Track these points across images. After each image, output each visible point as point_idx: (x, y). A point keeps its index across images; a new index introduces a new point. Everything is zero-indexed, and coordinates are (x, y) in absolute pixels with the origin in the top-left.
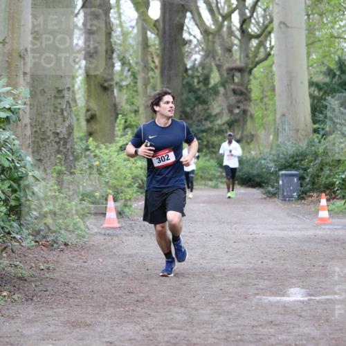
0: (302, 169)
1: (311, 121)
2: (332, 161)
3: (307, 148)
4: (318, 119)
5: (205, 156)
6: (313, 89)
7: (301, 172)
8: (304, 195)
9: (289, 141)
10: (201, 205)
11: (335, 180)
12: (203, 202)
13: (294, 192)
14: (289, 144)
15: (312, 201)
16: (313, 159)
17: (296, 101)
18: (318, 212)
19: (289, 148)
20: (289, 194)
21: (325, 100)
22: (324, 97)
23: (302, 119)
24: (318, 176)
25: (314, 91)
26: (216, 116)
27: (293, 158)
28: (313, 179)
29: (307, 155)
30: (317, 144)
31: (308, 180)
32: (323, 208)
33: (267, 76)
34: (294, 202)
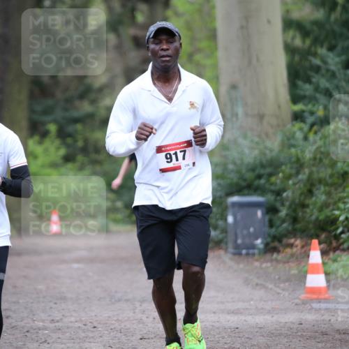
0: (273, 192)
1: (288, 97)
2: (331, 176)
3: (281, 151)
4: (302, 93)
5: (81, 168)
6: (291, 33)
7: (270, 198)
8: (276, 244)
9: (245, 137)
10: (76, 266)
11: (337, 213)
12: (78, 261)
13: (257, 239)
14: (244, 143)
15: (292, 255)
16: (293, 171)
17: (258, 60)
18: (305, 277)
19: (247, 151)
20: (247, 241)
21: (315, 55)
22: (313, 49)
23: (271, 94)
24: (304, 206)
25: (293, 38)
26: (101, 90)
27: (253, 170)
28: (295, 211)
29: (282, 164)
30: (301, 143)
31: (283, 212)
32: (314, 269)
33: (200, 11)
34: (256, 257)
